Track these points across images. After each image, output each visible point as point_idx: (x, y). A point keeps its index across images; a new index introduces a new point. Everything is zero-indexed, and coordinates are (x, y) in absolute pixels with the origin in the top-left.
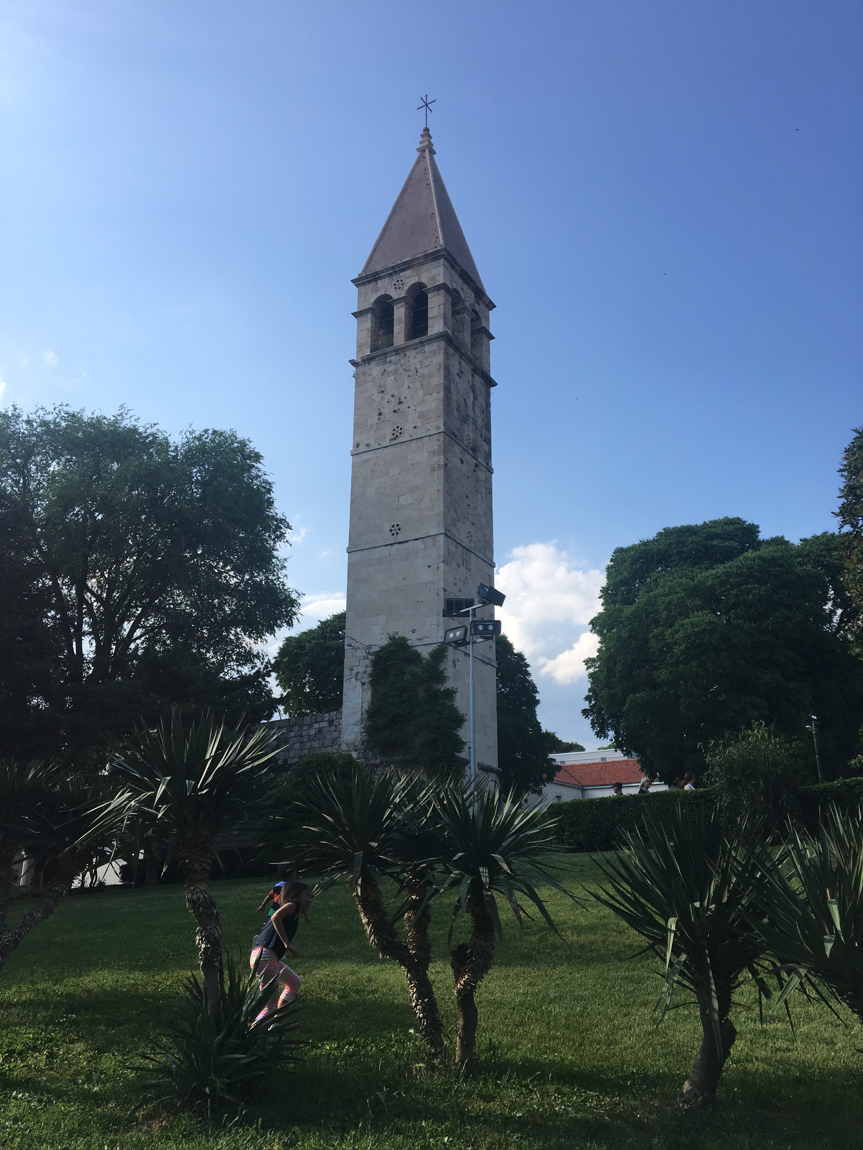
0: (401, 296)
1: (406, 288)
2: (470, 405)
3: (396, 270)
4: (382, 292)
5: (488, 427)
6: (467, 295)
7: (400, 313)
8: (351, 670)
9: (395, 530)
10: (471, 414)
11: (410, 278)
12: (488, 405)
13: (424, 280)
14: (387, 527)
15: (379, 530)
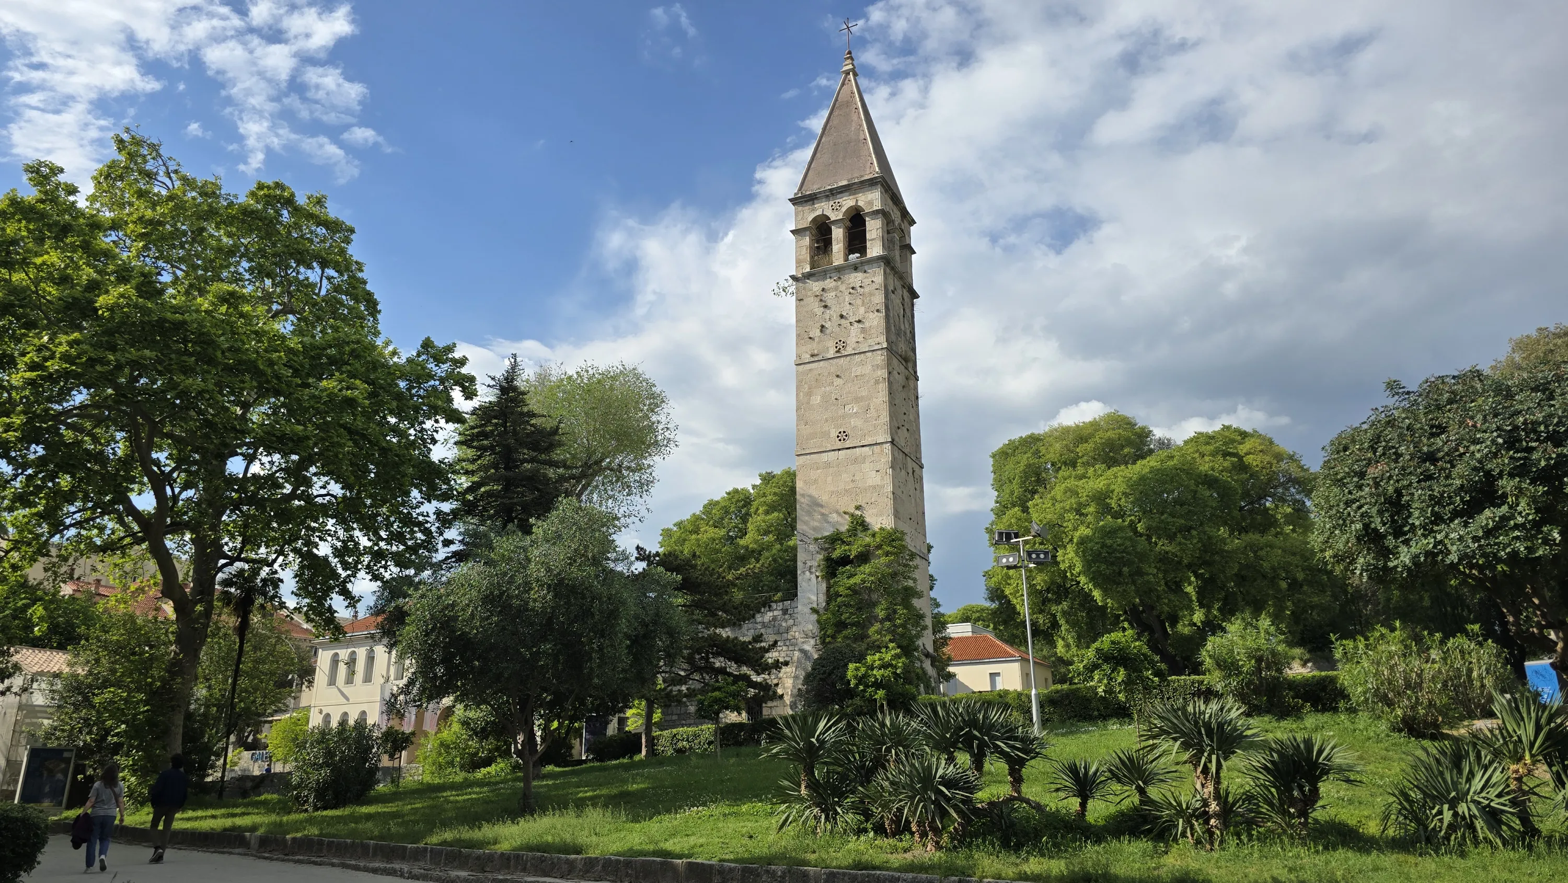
0: (838, 218)
1: (844, 209)
2: (901, 319)
3: (833, 193)
4: (819, 212)
5: (913, 338)
6: (896, 215)
7: (838, 234)
8: (805, 563)
9: (843, 436)
10: (902, 327)
11: (848, 202)
12: (913, 316)
13: (861, 203)
14: (834, 433)
15: (826, 435)
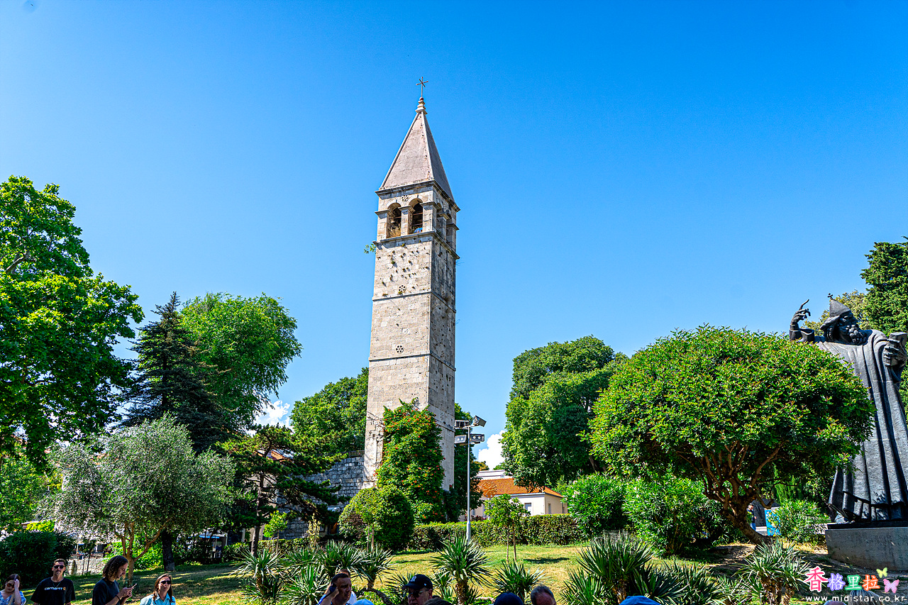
0: (406, 206)
1: (410, 200)
2: (445, 274)
3: (403, 190)
4: (394, 201)
5: (454, 285)
6: (445, 206)
7: (405, 217)
8: (370, 432)
9: (400, 349)
10: (445, 278)
11: (412, 196)
12: (454, 271)
13: (420, 197)
14: (394, 347)
15: (389, 348)
